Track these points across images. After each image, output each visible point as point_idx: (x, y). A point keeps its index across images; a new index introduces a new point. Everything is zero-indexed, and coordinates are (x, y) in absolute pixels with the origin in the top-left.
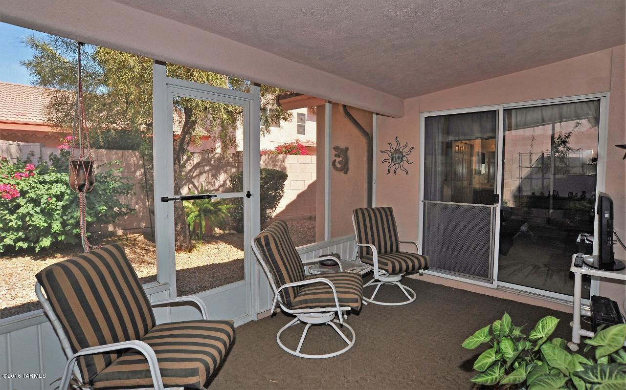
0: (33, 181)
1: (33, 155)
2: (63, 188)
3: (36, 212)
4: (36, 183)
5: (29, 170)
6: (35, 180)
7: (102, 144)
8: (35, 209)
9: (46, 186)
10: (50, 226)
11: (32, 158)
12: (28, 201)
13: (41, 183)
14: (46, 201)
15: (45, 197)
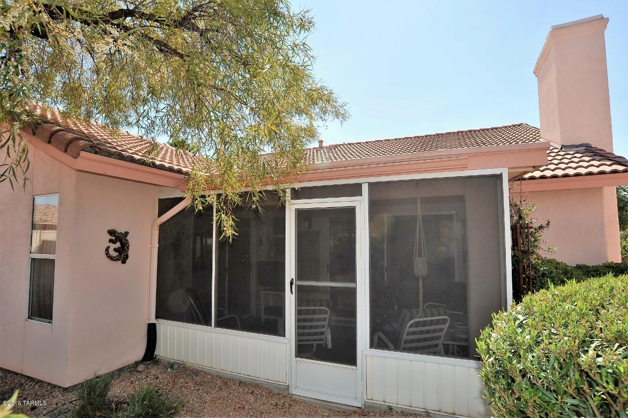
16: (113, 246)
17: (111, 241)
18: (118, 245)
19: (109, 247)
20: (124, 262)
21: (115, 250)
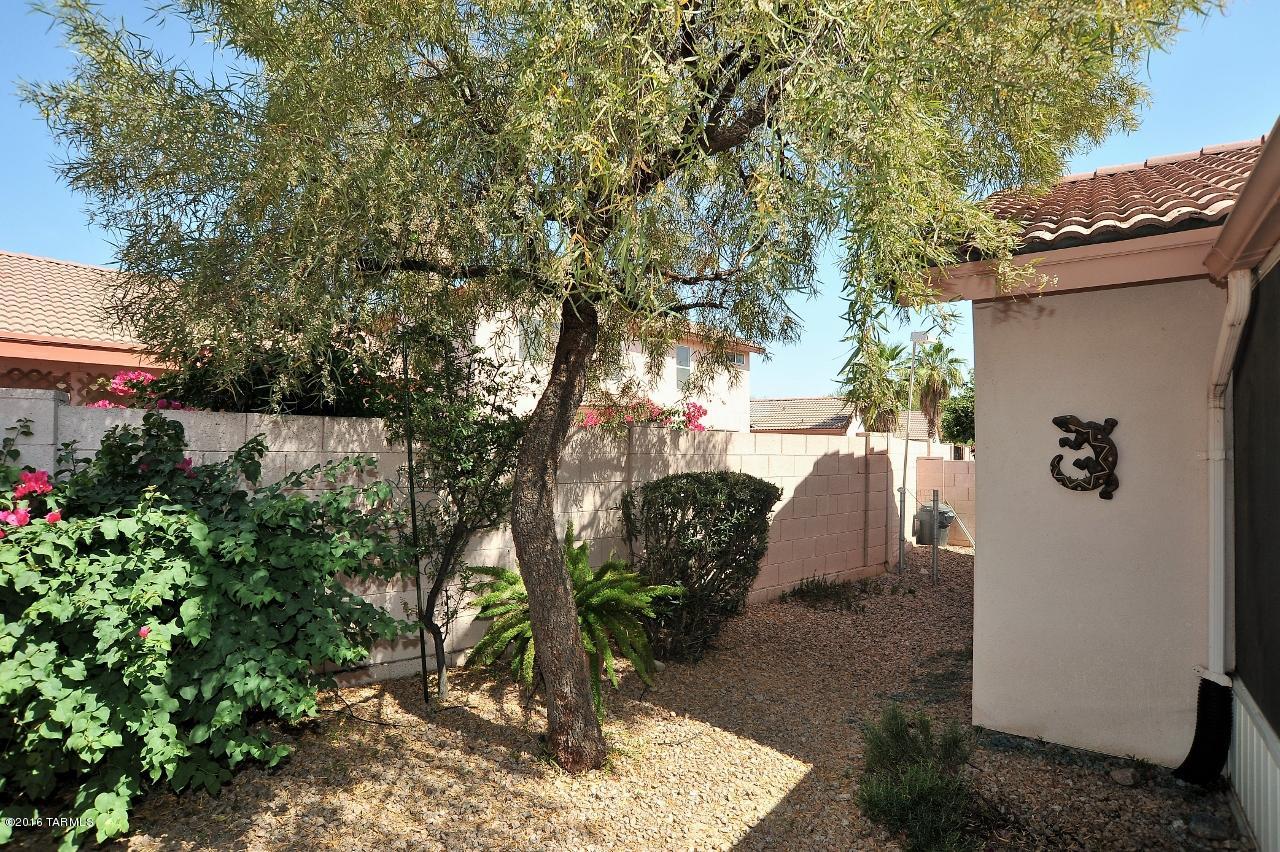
0: (57, 547)
1: (27, 433)
2: (179, 570)
3: (68, 683)
4: (66, 552)
5: (28, 496)
6: (64, 541)
7: (331, 399)
8: (66, 671)
9: (112, 563)
10: (135, 742)
11: (21, 444)
12: (31, 629)
13: (83, 548)
14: (119, 635)
15: (117, 614)
16: (1070, 456)
17: (1064, 443)
18: (1087, 452)
19: (1060, 458)
20: (1106, 495)
21: (1078, 464)
